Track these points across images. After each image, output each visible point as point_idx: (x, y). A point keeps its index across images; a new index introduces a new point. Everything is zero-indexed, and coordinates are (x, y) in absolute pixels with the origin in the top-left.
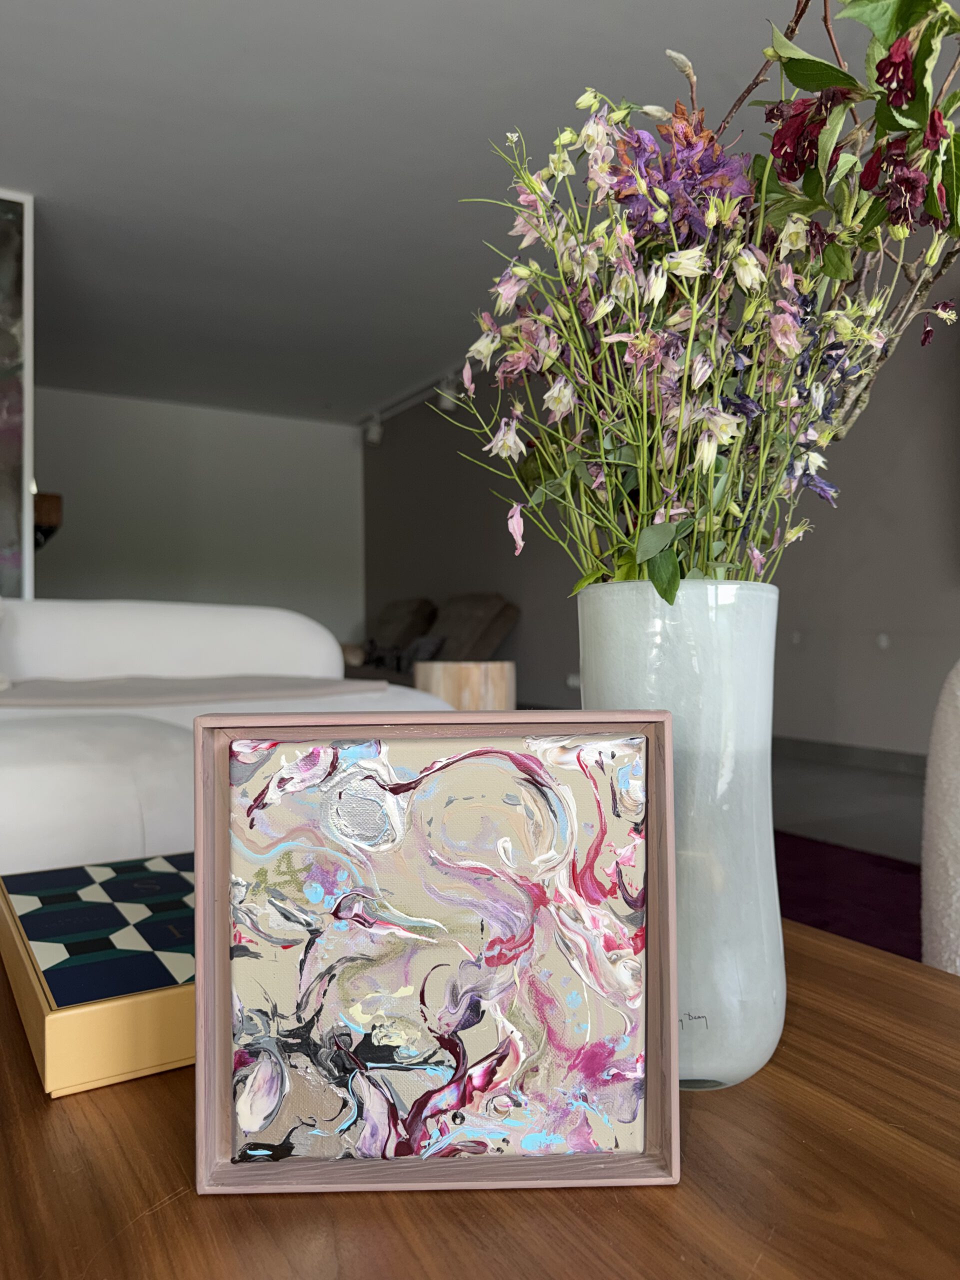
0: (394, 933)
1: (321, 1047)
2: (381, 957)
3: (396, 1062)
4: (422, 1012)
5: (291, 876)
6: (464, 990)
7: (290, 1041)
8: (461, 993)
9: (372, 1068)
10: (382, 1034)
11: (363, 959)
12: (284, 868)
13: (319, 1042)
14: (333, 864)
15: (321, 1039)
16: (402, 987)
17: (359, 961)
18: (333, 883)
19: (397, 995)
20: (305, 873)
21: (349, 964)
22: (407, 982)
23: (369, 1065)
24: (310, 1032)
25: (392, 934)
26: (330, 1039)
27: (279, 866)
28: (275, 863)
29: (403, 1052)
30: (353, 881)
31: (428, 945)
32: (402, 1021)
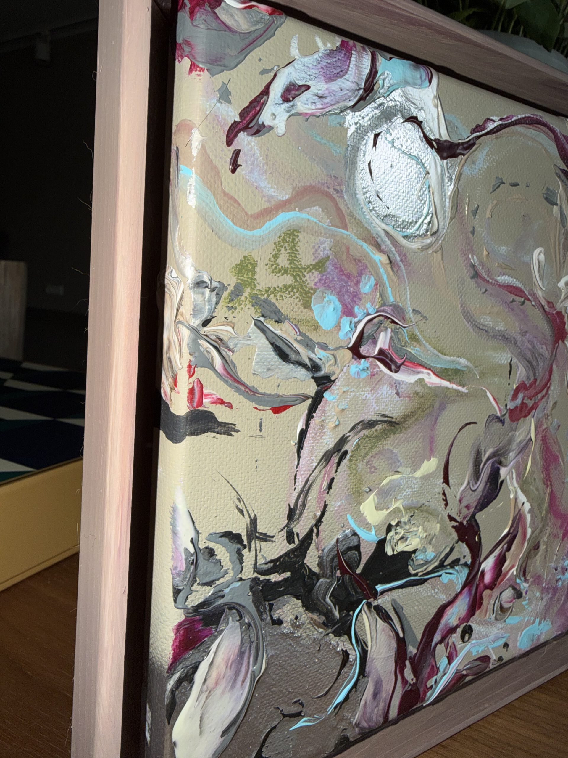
0: (423, 379)
1: (318, 577)
2: (406, 417)
3: (410, 575)
4: (444, 494)
5: (295, 277)
6: (487, 455)
7: (275, 578)
8: (484, 460)
9: (383, 592)
10: (398, 537)
11: (385, 422)
12: (283, 261)
13: (316, 570)
14: (357, 261)
15: (320, 565)
16: (425, 462)
17: (379, 427)
18: (355, 296)
19: (418, 474)
20: (316, 273)
21: (366, 432)
22: (431, 452)
23: (379, 588)
24: (304, 556)
25: (421, 380)
26: (332, 559)
27: (276, 256)
28: (270, 248)
29: (419, 557)
30: (381, 295)
31: (458, 396)
32: (422, 511)
